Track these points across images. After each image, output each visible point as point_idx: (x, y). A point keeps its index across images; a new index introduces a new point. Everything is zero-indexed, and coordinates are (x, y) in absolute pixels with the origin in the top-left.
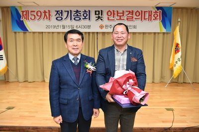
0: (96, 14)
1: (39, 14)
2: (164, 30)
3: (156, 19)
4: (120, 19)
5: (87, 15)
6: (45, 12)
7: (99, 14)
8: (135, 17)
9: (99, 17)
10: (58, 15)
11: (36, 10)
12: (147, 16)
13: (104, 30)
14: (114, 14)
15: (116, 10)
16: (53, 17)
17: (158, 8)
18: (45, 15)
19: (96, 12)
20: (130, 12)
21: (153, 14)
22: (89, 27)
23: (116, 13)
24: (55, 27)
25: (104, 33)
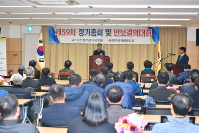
0: (106, 32)
1: (68, 31)
2: (154, 43)
3: (148, 35)
4: (123, 35)
5: (100, 32)
6: (72, 30)
7: (108, 32)
8: (133, 34)
9: (108, 34)
10: (80, 32)
11: (66, 29)
12: (141, 34)
13: (112, 43)
14: (119, 32)
15: (120, 29)
16: (77, 34)
17: (149, 28)
18: (72, 32)
19: (106, 30)
20: (129, 30)
21: (146, 32)
22: (102, 40)
23: (120, 31)
24: (78, 40)
25: (112, 45)
